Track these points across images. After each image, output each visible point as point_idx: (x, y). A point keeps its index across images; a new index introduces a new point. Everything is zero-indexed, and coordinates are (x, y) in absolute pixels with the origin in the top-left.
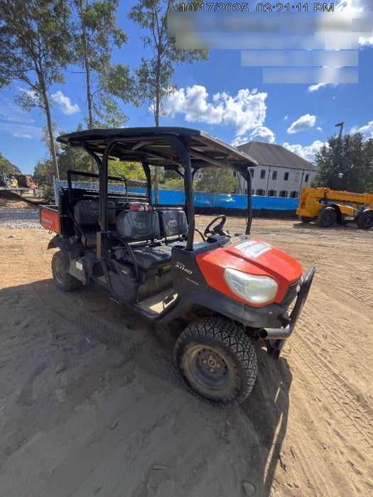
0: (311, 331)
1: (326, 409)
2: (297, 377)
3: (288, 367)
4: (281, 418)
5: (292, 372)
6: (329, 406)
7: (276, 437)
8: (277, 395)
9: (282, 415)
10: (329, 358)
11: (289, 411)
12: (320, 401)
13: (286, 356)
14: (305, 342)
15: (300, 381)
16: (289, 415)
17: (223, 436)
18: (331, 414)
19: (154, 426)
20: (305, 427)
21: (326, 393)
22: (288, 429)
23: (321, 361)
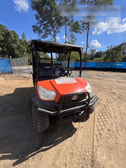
0: (104, 125)
1: (72, 154)
2: (74, 137)
3: (74, 132)
4: (51, 146)
5: (74, 135)
6: (74, 155)
7: (41, 149)
8: (59, 139)
9: (52, 145)
10: (99, 138)
11: (57, 146)
12: (73, 150)
13: (78, 128)
14: (94, 127)
15: (73, 140)
16: (55, 147)
17: (30, 139)
18: (72, 157)
19: (19, 127)
20: (56, 154)
21: (80, 150)
22: (49, 150)
23: (93, 138)
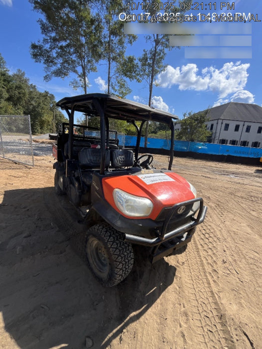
0: (214, 254)
1: (186, 314)
2: (176, 284)
3: (174, 274)
4: (143, 307)
5: (175, 279)
6: (190, 314)
7: (128, 318)
8: (152, 291)
9: (145, 306)
10: (215, 278)
11: (153, 305)
12: (184, 307)
13: (178, 266)
14: (202, 261)
15: (178, 288)
16: (151, 308)
17: (95, 304)
18: (187, 320)
19: (57, 283)
20: (159, 321)
21: (194, 303)
22: (143, 317)
23: (207, 279)
